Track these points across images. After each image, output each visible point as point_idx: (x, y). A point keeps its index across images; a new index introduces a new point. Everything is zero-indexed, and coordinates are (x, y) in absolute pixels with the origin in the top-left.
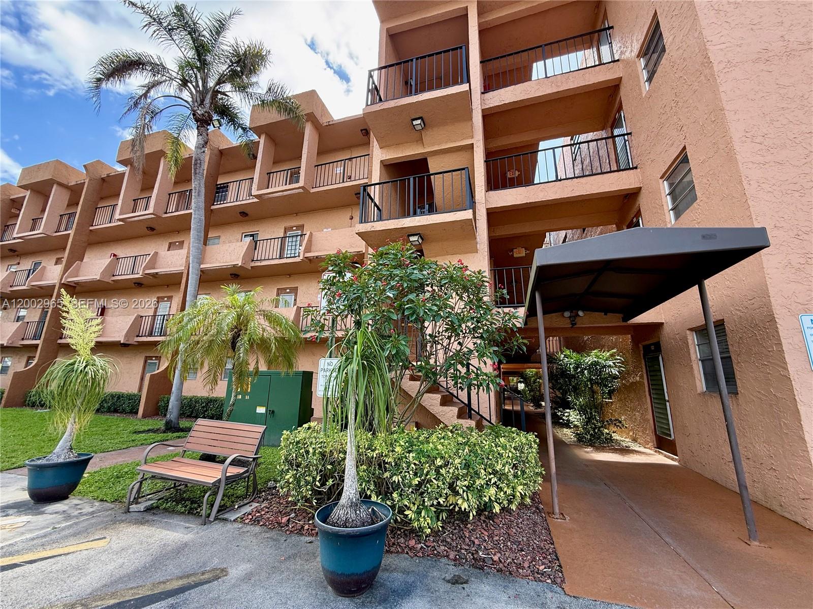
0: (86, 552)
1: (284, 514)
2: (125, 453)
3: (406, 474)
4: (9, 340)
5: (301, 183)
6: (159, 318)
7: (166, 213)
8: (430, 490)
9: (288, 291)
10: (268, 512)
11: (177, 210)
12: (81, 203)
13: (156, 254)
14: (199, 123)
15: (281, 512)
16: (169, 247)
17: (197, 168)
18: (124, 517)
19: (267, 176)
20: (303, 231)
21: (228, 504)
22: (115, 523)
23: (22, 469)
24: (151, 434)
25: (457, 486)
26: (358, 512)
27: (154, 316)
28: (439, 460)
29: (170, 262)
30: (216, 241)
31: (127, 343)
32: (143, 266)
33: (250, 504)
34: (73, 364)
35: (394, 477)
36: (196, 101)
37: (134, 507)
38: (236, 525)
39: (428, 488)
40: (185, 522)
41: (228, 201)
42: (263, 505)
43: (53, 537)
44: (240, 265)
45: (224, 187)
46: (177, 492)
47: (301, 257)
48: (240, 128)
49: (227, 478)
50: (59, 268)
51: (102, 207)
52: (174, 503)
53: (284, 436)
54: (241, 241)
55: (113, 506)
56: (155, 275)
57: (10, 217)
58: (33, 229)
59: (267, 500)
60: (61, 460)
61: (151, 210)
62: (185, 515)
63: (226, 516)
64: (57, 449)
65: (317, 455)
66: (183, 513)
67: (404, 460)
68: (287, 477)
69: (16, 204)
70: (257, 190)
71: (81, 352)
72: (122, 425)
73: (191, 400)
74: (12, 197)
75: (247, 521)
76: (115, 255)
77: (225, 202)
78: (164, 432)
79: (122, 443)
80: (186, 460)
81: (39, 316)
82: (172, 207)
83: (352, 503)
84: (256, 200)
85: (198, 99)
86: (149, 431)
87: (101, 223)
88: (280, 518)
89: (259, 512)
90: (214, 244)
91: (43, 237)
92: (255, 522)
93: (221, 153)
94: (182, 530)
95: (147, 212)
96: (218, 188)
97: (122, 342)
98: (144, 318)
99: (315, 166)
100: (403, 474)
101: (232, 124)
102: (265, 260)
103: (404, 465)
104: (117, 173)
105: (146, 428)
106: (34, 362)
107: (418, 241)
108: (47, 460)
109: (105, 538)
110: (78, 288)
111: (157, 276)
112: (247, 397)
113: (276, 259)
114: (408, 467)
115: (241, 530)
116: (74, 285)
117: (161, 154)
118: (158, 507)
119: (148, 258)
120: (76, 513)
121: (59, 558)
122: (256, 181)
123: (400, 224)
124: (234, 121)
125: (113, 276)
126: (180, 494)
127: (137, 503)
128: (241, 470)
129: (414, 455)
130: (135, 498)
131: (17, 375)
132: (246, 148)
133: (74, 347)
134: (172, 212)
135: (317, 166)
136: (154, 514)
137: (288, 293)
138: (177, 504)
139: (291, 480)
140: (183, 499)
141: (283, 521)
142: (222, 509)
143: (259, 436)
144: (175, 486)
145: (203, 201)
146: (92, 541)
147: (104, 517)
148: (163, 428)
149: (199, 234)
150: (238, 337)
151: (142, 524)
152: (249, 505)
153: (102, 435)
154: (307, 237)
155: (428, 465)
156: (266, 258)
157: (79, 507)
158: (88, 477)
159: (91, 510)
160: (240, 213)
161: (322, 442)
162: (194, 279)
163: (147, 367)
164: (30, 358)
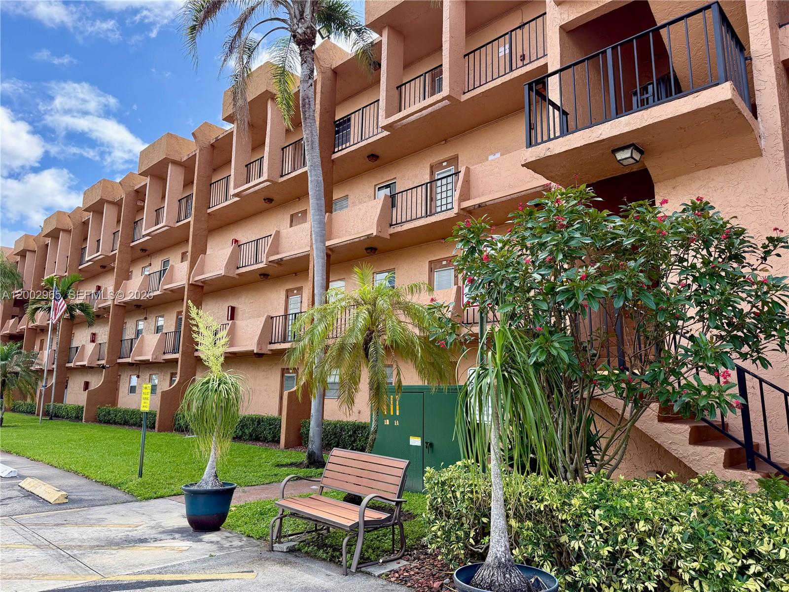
0: (237, 581)
1: (437, 578)
2: (267, 489)
3: (591, 539)
4: (153, 355)
5: (446, 91)
6: (291, 318)
7: (282, 176)
8: (630, 567)
9: (444, 263)
10: (418, 573)
11: (294, 170)
12: (195, 182)
13: (278, 233)
14: (301, 46)
15: (433, 576)
16: (292, 221)
17: (305, 111)
18: (269, 555)
19: (397, 92)
20: (457, 167)
21: (373, 557)
22: (260, 560)
23: (180, 496)
24: (294, 468)
25: (678, 567)
26: (508, 576)
27: (286, 316)
28: (642, 523)
29: (294, 242)
30: (344, 203)
31: (260, 352)
32: (266, 252)
33: (398, 561)
34: (208, 382)
35: (573, 542)
36: (295, 17)
37: (277, 546)
38: (380, 581)
39: (626, 564)
40: (326, 569)
41: (352, 143)
42: (413, 565)
43: (211, 563)
44: (375, 234)
45: (344, 122)
46: (319, 537)
47: (456, 210)
48: (353, 32)
49: (366, 523)
50: (186, 265)
51: (215, 182)
52: (316, 548)
53: (427, 474)
54: (375, 199)
55: (259, 543)
56: (280, 262)
57: (138, 211)
58: (157, 223)
59: (419, 559)
60: (209, 488)
61: (265, 177)
62: (327, 562)
63: (370, 569)
64: (205, 476)
65: (467, 502)
66: (324, 560)
67: (585, 518)
68: (434, 529)
69: (140, 194)
70: (386, 118)
71: (213, 369)
72: (264, 456)
73: (335, 427)
74: (135, 189)
75: (393, 579)
76: (236, 241)
77: (348, 144)
78: (308, 467)
79: (266, 476)
80: (322, 498)
81: (174, 324)
82: (288, 167)
83: (500, 563)
84: (386, 133)
85: (297, 13)
86: (292, 464)
87: (219, 203)
88: (431, 582)
89: (407, 572)
90: (343, 208)
91: (167, 230)
92: (402, 581)
93: (335, 72)
94: (324, 576)
95: (262, 179)
96: (338, 126)
97: (255, 352)
98: (275, 318)
99: (465, 56)
100: (585, 539)
101: (342, 30)
102: (407, 221)
103: (586, 526)
104: (225, 134)
105: (289, 461)
106: (177, 380)
107: (632, 157)
108: (198, 486)
109: (253, 572)
110: (206, 288)
111: (282, 263)
112: (397, 423)
113: (422, 217)
114: (593, 529)
115: (385, 588)
116: (201, 284)
117: (268, 96)
118: (299, 550)
119: (270, 240)
120: (227, 545)
121: (217, 582)
122: (382, 104)
123: (594, 135)
124: (344, 24)
125: (238, 268)
126: (322, 538)
127: (280, 542)
128: (383, 516)
129: (602, 513)
130: (277, 537)
131: (164, 394)
132: (365, 58)
133: (206, 364)
134: (288, 174)
135: (468, 54)
136: (296, 556)
137: (445, 266)
138: (319, 549)
139: (439, 533)
140: (325, 545)
141: (435, 586)
142: (364, 560)
143: (401, 473)
144: (316, 530)
145: (318, 155)
146: (242, 572)
147: (251, 552)
148: (306, 462)
149: (319, 202)
150: (370, 341)
151: (285, 564)
152: (396, 562)
153: (246, 467)
154: (461, 175)
155: (624, 529)
156: (409, 219)
157: (229, 539)
158: (235, 510)
159: (240, 544)
160: (368, 157)
161: (471, 485)
162: (320, 264)
163: (285, 383)
164: (173, 375)
